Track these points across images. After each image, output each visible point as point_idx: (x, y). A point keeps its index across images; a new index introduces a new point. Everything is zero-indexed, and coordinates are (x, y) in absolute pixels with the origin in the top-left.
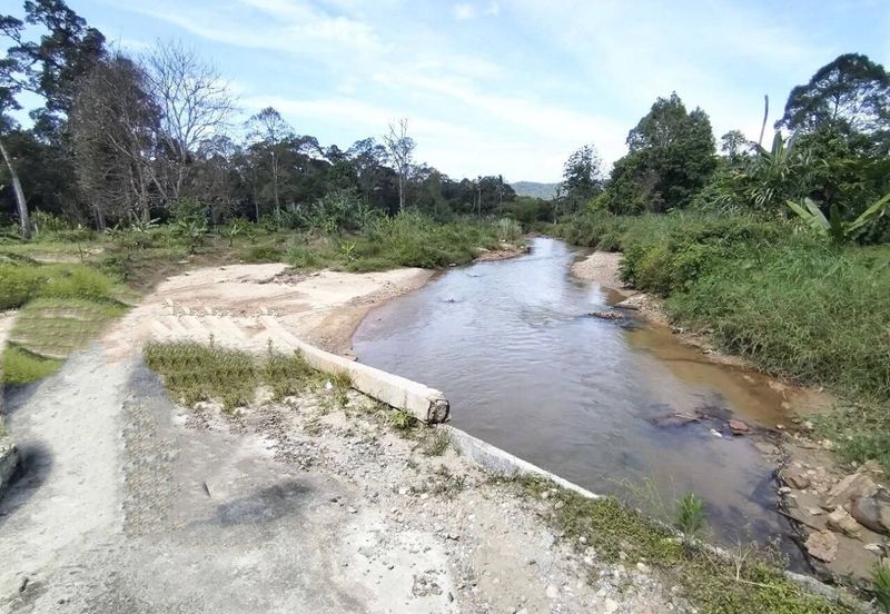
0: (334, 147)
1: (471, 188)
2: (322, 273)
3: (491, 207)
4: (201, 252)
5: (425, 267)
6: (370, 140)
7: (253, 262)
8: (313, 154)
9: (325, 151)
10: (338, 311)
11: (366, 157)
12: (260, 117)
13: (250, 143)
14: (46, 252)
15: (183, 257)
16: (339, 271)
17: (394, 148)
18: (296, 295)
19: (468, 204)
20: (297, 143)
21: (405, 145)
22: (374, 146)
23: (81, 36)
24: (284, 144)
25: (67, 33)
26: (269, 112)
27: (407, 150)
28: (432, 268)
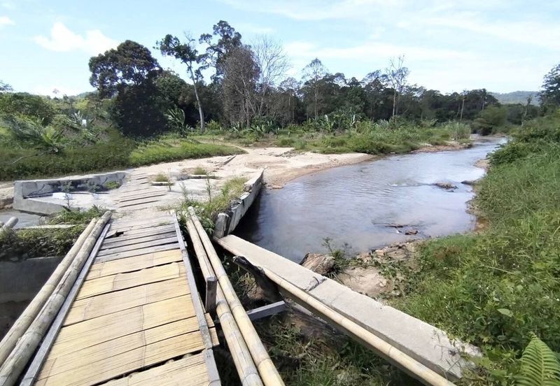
0: (353, 78)
1: (457, 99)
2: (306, 153)
3: (473, 114)
4: (260, 140)
5: (369, 153)
6: (378, 72)
7: (281, 146)
8: (341, 84)
9: (347, 82)
10: (296, 169)
11: (376, 82)
12: (311, 65)
13: (304, 81)
14: (205, 139)
15: (251, 143)
16: (315, 152)
17: (394, 75)
18: (285, 162)
19: (452, 112)
20: (332, 78)
21: (402, 73)
22: (380, 75)
23: (233, 37)
24: (325, 79)
25: (227, 37)
26: (316, 61)
27: (403, 76)
28: (375, 154)
